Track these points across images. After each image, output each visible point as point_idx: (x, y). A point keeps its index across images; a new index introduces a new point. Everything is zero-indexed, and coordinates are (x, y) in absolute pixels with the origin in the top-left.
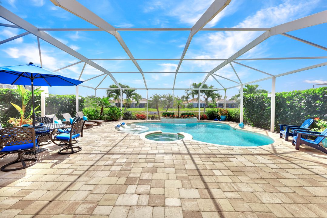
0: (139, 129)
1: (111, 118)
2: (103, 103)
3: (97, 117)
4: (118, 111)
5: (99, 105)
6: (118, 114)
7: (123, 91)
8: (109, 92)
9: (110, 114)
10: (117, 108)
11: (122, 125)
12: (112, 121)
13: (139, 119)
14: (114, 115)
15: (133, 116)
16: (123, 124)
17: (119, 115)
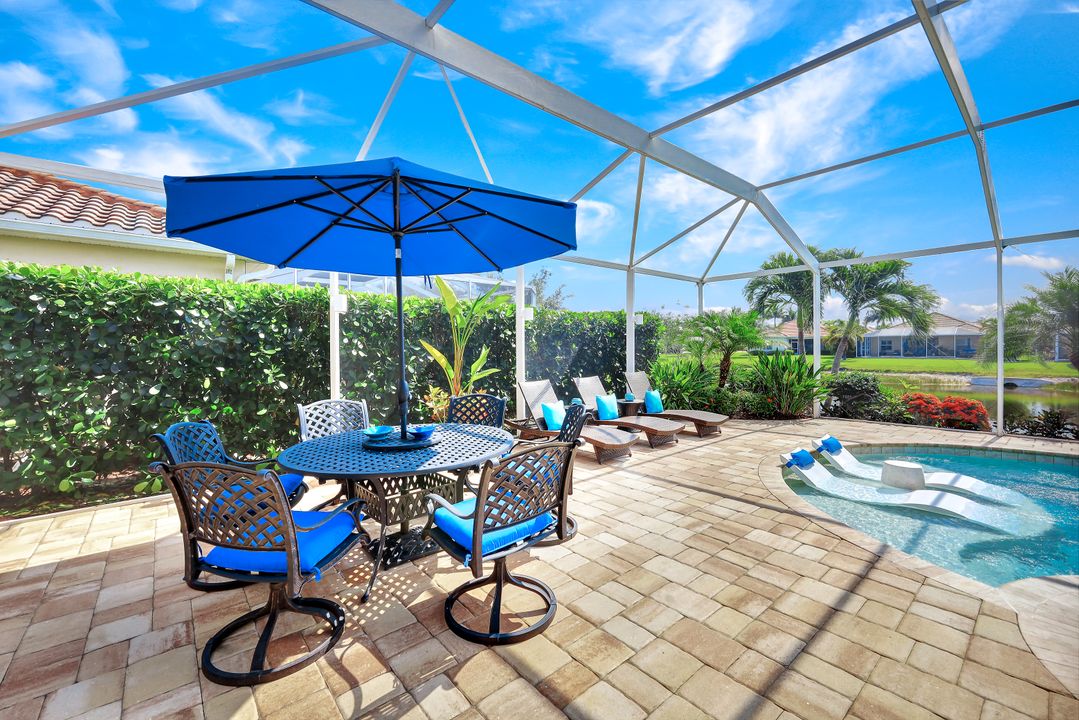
0: (952, 504)
1: (762, 404)
2: (729, 336)
3: (703, 394)
4: (800, 376)
5: (714, 346)
6: (798, 389)
7: (824, 281)
8: (757, 291)
9: (757, 386)
10: (793, 358)
11: (824, 453)
12: (770, 418)
13: (930, 423)
14: (780, 390)
15: (890, 404)
16: (832, 446)
17: (808, 396)
